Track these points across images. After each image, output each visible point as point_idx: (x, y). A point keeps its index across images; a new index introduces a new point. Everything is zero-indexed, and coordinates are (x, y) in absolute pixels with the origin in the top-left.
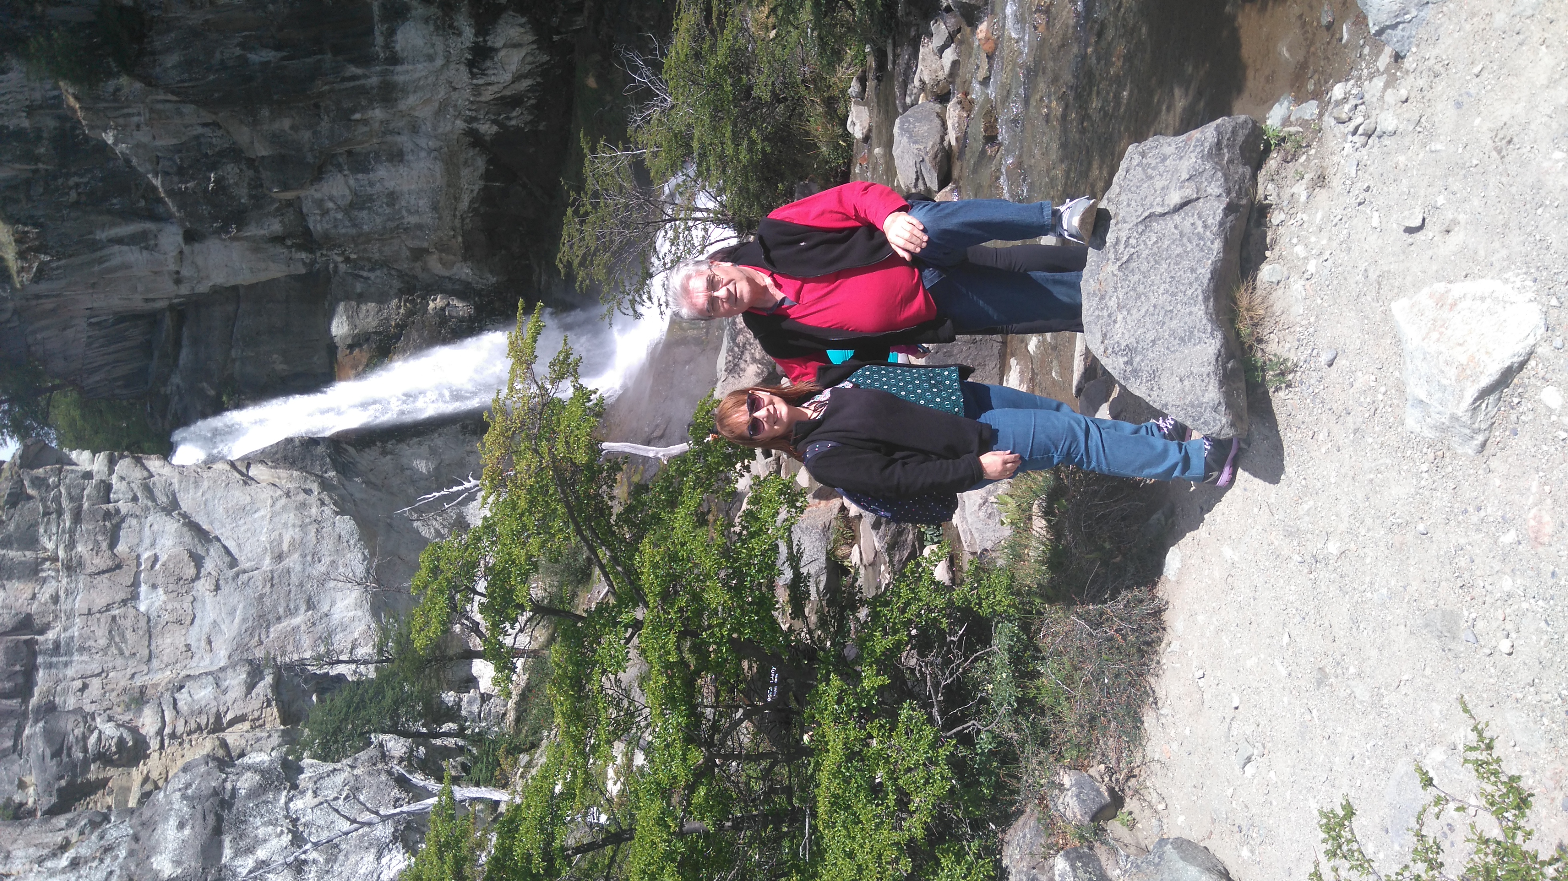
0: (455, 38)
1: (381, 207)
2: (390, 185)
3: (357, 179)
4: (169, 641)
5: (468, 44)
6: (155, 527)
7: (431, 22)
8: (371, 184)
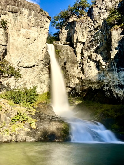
1: (89, 71)
3: (94, 67)
6: (36, 33)
8: (93, 69)
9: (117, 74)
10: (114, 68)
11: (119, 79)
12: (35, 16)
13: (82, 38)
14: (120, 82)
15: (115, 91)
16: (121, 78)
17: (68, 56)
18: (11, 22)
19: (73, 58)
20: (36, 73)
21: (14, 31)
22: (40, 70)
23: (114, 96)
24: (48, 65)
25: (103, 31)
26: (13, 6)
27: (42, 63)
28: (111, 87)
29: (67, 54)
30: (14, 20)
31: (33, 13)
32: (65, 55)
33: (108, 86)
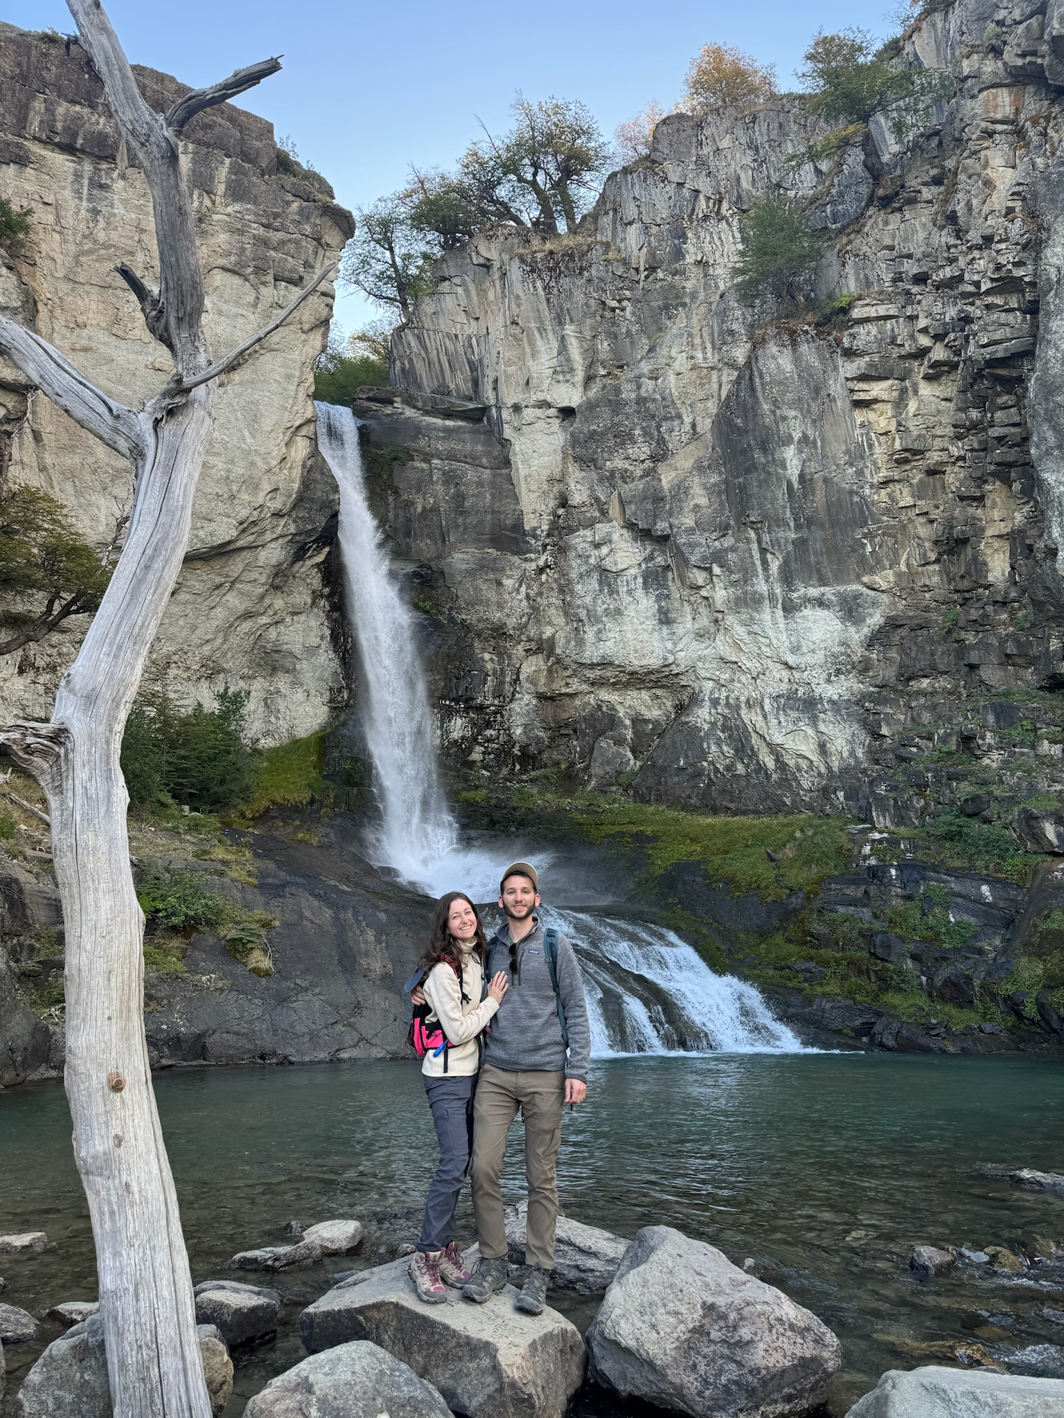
0: (824, 676)
1: (604, 603)
2: (631, 611)
3: (636, 578)
4: (94, 306)
5: (818, 691)
6: (241, 320)
7: (842, 649)
8: (630, 592)
9: (782, 626)
10: (762, 587)
11: (791, 660)
12: (237, 192)
13: (561, 378)
14: (797, 675)
15: (764, 731)
16: (805, 650)
17: (460, 498)
18: (58, 218)
19: (493, 512)
20: (235, 601)
21: (80, 289)
22: (263, 579)
23: (758, 762)
24: (327, 549)
25: (697, 341)
26: (78, 108)
27: (279, 530)
28: (738, 707)
29: (450, 478)
30: (83, 212)
31: (223, 172)
32: (439, 488)
33: (723, 702)
